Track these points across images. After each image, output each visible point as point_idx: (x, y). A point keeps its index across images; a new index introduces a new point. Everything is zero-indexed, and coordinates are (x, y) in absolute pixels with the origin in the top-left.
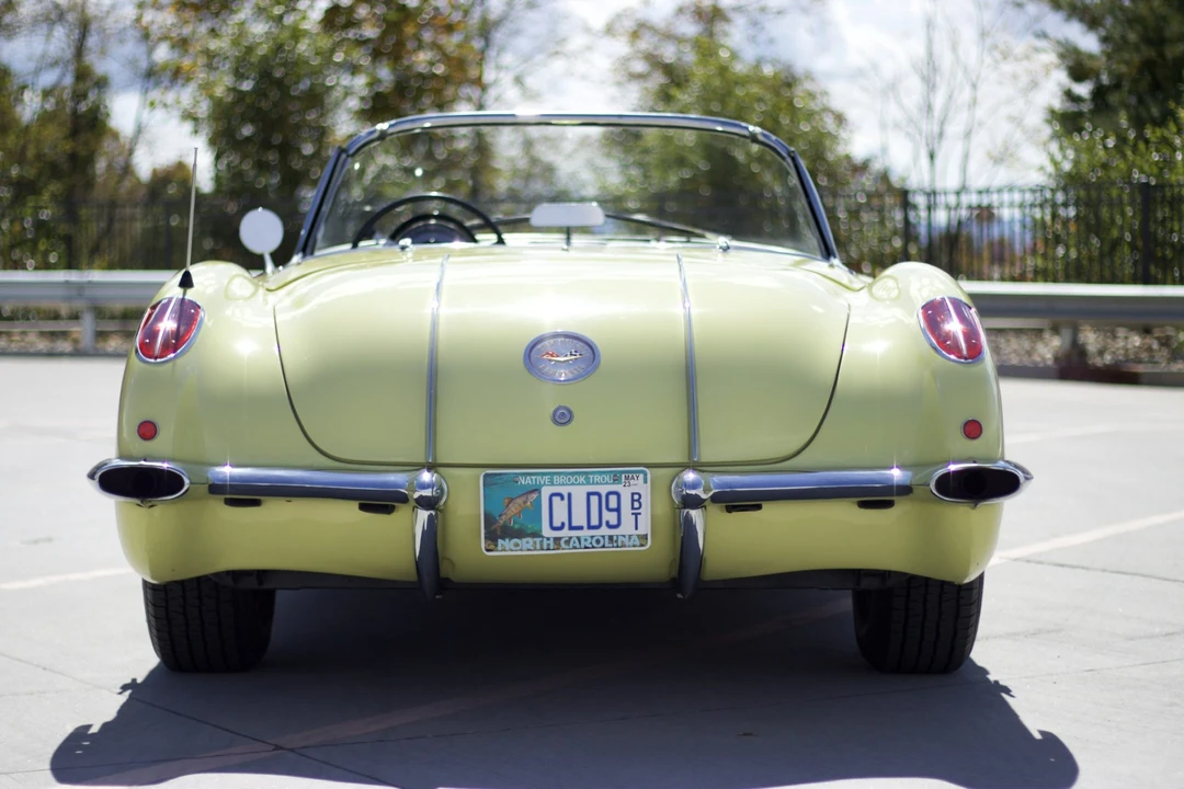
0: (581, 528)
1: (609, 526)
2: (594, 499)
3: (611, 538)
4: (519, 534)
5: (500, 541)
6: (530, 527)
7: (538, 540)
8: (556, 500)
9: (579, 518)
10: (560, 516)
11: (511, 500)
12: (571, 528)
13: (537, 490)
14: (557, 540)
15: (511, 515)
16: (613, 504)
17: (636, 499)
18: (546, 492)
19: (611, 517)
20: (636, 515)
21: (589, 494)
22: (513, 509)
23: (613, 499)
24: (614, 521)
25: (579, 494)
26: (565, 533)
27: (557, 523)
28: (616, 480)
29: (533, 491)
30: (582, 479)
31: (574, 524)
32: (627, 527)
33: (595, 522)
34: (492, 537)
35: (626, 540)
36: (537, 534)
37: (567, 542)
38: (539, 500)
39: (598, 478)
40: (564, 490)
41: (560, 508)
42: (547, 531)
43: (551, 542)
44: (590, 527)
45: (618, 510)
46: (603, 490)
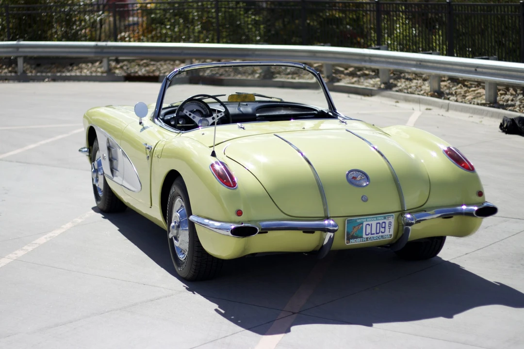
0: (374, 234)
1: (382, 232)
2: (378, 225)
3: (382, 236)
4: (356, 237)
5: (351, 240)
6: (360, 235)
7: (362, 239)
8: (368, 226)
9: (374, 231)
10: (368, 231)
11: (354, 227)
12: (371, 234)
14: (367, 238)
15: (354, 232)
16: (383, 226)
17: (390, 224)
18: (365, 224)
19: (382, 230)
20: (389, 228)
21: (377, 223)
22: (355, 230)
23: (384, 224)
24: (383, 231)
25: (374, 223)
26: (370, 236)
27: (367, 233)
28: (385, 218)
29: (361, 224)
30: (375, 219)
31: (373, 233)
32: (387, 233)
33: (378, 232)
34: (348, 239)
35: (386, 237)
36: (361, 237)
37: (370, 239)
38: (362, 227)
39: (380, 218)
40: (370, 223)
41: (369, 228)
42: (364, 236)
43: (365, 239)
44: (377, 233)
45: (385, 228)
46: (381, 222)
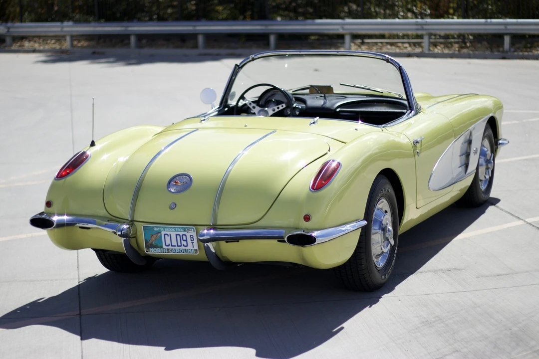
0: (175, 246)
1: (184, 246)
2: (178, 237)
3: (185, 250)
4: (156, 247)
5: (150, 249)
6: (159, 245)
7: (162, 249)
8: (166, 236)
9: (174, 243)
10: (168, 242)
11: (152, 235)
12: (172, 246)
13: (160, 232)
14: (168, 249)
15: (152, 240)
16: (185, 239)
17: (192, 237)
18: (163, 233)
19: (185, 243)
20: (193, 243)
21: (176, 235)
22: (153, 238)
23: (184, 237)
24: (185, 245)
25: (173, 234)
26: (170, 247)
27: (167, 244)
28: (185, 230)
29: (159, 233)
30: (174, 230)
31: (173, 245)
32: (190, 247)
33: (179, 244)
34: (148, 247)
35: (190, 251)
36: (161, 247)
37: (171, 250)
38: (161, 235)
39: (179, 230)
40: (168, 233)
41: (168, 238)
42: (164, 247)
43: (166, 250)
44: (178, 246)
45: (186, 241)
46: (181, 234)
